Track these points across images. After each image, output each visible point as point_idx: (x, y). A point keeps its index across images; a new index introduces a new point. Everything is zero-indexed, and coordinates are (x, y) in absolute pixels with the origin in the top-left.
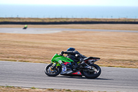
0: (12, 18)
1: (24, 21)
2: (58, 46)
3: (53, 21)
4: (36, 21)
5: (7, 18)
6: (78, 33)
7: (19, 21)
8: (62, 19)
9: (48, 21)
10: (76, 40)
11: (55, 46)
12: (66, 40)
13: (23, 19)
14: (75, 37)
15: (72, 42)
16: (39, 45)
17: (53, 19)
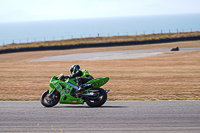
0: (91, 38)
1: (108, 41)
2: (158, 75)
3: (151, 38)
4: (126, 40)
5: (83, 39)
6: (187, 54)
7: (100, 42)
8: (162, 34)
9: (143, 39)
10: (184, 64)
11: (154, 75)
12: (170, 65)
13: (106, 38)
14: (183, 59)
15: (179, 67)
16: (132, 75)
17: (149, 36)
